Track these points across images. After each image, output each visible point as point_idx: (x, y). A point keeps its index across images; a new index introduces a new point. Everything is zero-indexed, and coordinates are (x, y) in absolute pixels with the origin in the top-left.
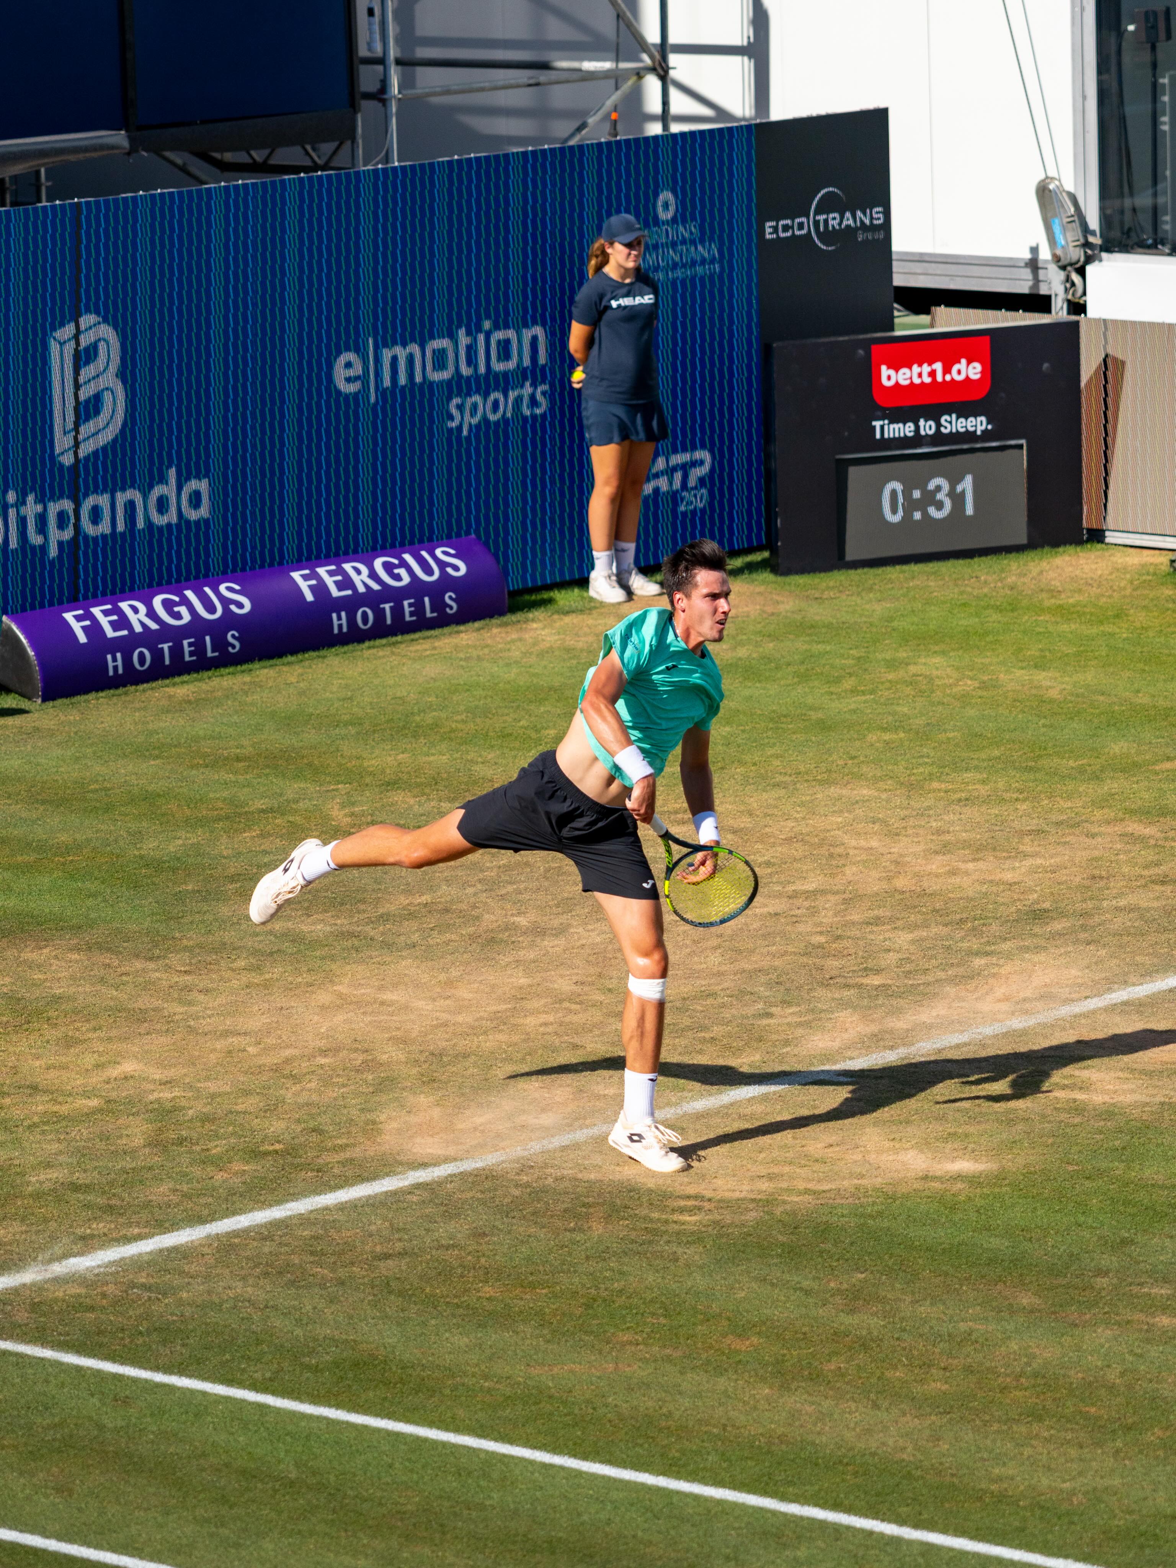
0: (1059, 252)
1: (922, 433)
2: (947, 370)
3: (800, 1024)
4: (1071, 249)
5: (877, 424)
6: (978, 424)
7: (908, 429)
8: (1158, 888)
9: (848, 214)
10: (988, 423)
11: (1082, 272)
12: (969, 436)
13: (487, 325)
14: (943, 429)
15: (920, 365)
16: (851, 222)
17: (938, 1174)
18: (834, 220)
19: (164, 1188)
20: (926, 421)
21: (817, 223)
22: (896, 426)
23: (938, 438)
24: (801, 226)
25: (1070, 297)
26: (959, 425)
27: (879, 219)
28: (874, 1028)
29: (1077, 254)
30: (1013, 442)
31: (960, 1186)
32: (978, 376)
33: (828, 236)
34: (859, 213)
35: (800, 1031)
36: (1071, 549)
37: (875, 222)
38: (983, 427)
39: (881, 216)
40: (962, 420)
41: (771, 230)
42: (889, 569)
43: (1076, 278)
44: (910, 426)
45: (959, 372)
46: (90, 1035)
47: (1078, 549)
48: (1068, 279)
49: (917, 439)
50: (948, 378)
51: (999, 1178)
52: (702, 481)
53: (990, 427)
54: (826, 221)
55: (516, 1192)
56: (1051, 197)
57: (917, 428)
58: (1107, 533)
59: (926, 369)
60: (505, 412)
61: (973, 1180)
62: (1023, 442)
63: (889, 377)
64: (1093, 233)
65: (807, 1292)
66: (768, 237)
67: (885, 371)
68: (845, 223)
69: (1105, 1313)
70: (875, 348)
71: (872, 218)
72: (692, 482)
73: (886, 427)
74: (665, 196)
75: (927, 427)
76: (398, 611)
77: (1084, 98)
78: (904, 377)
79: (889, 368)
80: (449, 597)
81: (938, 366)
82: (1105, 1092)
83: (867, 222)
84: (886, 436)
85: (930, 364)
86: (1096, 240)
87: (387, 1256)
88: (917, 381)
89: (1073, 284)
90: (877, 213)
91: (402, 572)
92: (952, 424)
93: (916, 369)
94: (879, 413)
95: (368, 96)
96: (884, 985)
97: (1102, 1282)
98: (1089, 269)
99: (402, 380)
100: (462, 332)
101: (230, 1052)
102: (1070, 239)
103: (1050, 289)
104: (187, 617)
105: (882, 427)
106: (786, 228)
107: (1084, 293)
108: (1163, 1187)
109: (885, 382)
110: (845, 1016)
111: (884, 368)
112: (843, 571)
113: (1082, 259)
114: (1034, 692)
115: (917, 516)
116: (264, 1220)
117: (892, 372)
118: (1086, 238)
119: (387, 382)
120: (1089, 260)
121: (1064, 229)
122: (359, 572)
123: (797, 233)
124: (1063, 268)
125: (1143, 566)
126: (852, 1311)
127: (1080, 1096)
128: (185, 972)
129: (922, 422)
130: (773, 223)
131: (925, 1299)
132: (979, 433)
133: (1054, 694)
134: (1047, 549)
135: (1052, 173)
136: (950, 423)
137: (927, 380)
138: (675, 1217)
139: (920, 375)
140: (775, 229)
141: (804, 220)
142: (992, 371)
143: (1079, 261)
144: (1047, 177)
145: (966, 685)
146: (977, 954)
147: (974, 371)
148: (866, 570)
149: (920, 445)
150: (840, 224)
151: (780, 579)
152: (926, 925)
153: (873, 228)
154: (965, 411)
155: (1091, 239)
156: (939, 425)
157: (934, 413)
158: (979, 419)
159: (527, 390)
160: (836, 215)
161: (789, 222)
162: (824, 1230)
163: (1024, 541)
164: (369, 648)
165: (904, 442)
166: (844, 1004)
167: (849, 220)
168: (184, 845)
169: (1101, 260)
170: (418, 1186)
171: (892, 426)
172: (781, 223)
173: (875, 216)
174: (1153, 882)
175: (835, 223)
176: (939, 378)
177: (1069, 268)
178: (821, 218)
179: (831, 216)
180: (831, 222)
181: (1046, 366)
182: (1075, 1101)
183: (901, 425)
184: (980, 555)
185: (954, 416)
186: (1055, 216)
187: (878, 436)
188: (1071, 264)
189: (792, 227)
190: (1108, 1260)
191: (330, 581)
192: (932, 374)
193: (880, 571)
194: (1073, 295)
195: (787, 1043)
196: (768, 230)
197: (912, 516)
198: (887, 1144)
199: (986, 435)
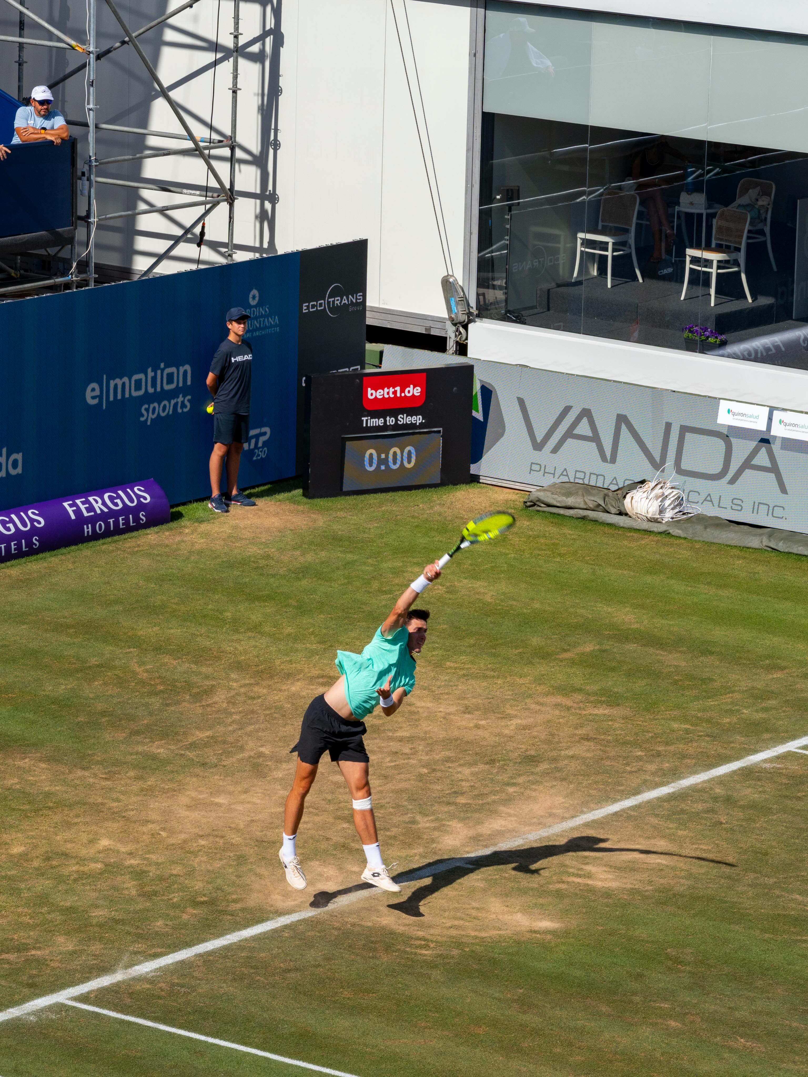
0: (453, 316)
1: (388, 424)
2: (402, 391)
3: (435, 829)
4: (460, 315)
5: (364, 419)
6: (418, 419)
7: (380, 422)
8: (586, 743)
9: (345, 297)
10: (422, 420)
11: (466, 327)
12: (413, 426)
13: (162, 365)
14: (399, 422)
15: (388, 388)
16: (346, 302)
17: (537, 929)
18: (337, 301)
19: (160, 923)
20: (390, 418)
21: (329, 302)
22: (374, 420)
23: (396, 427)
24: (321, 305)
25: (458, 340)
26: (408, 420)
27: (360, 299)
28: (472, 833)
29: (465, 318)
30: (435, 429)
31: (549, 937)
32: (419, 394)
33: (334, 309)
34: (350, 296)
35: (436, 834)
36: (464, 487)
37: (358, 301)
38: (420, 421)
39: (361, 297)
40: (409, 417)
41: (306, 308)
42: (367, 496)
43: (462, 330)
44: (382, 420)
45: (409, 392)
46: (76, 820)
47: (468, 486)
48: (457, 330)
49: (385, 427)
50: (403, 395)
51: (566, 933)
52: (265, 443)
53: (424, 421)
54: (334, 302)
55: (336, 933)
56: (451, 287)
57: (385, 421)
58: (481, 477)
59: (392, 390)
60: (169, 411)
61: (553, 932)
62: (441, 429)
63: (371, 394)
64: (472, 308)
65: (500, 1000)
66: (304, 311)
67: (370, 391)
68: (343, 302)
69: (643, 1018)
70: (363, 381)
71: (357, 299)
72: (260, 444)
73: (369, 421)
74: (255, 292)
75: (391, 421)
76: (116, 523)
77: (471, 233)
78: (379, 394)
79: (372, 389)
80: (142, 515)
81: (398, 389)
82: (601, 880)
83: (354, 301)
84: (369, 425)
85: (394, 388)
86: (474, 311)
87: (289, 971)
88: (386, 396)
89: (460, 333)
90: (359, 296)
91: (118, 501)
92: (404, 419)
93: (386, 390)
94: (366, 413)
95: (81, 218)
96: (467, 804)
97: (637, 999)
98: (470, 326)
99: (119, 397)
100: (150, 370)
101: (153, 834)
102: (460, 310)
103: (446, 334)
104: (13, 530)
105: (367, 421)
106: (313, 306)
107: (467, 339)
108: (648, 942)
109: (370, 397)
110: (455, 824)
111: (369, 389)
112: (343, 497)
113: (466, 321)
114: (477, 596)
115: (383, 467)
116: (219, 946)
117: (373, 392)
118: (469, 309)
119: (111, 398)
120: (470, 321)
121: (457, 304)
122: (97, 502)
123: (319, 309)
124: (455, 325)
125: (507, 501)
126: (525, 1012)
127: (590, 882)
128: (106, 778)
129: (388, 418)
130: (307, 304)
131: (556, 1006)
132: (418, 424)
133: (488, 599)
134: (450, 486)
135: (450, 273)
136: (403, 419)
137: (392, 396)
138: (419, 951)
139: (388, 393)
140: (308, 307)
141: (323, 301)
142: (427, 392)
143: (464, 321)
144: (448, 275)
145: (438, 589)
146: (508, 784)
147: (417, 391)
148: (355, 496)
149: (386, 431)
150: (340, 303)
151: (309, 501)
152: (475, 764)
153: (357, 304)
154: (411, 412)
155: (471, 310)
156: (397, 420)
157: (394, 413)
158: (418, 417)
159: (180, 399)
160: (339, 298)
161: (315, 303)
162: (493, 962)
163: (439, 482)
164: (103, 544)
165: (378, 429)
166: (452, 816)
167: (345, 301)
168: (66, 689)
169: (475, 322)
170: (286, 927)
171: (372, 420)
172: (311, 303)
173: (358, 298)
174: (582, 739)
175: (338, 302)
176: (398, 395)
177: (458, 325)
178: (331, 300)
179: (336, 299)
180: (336, 302)
181: (455, 389)
182: (588, 885)
183: (377, 420)
184: (415, 489)
185: (405, 415)
186: (452, 296)
187: (364, 425)
188: (460, 323)
189: (316, 306)
190: (635, 986)
191: (83, 507)
192: (395, 393)
193: (362, 497)
194: (460, 339)
195: (433, 841)
196: (305, 308)
197: (380, 468)
198: (506, 909)
199: (422, 425)
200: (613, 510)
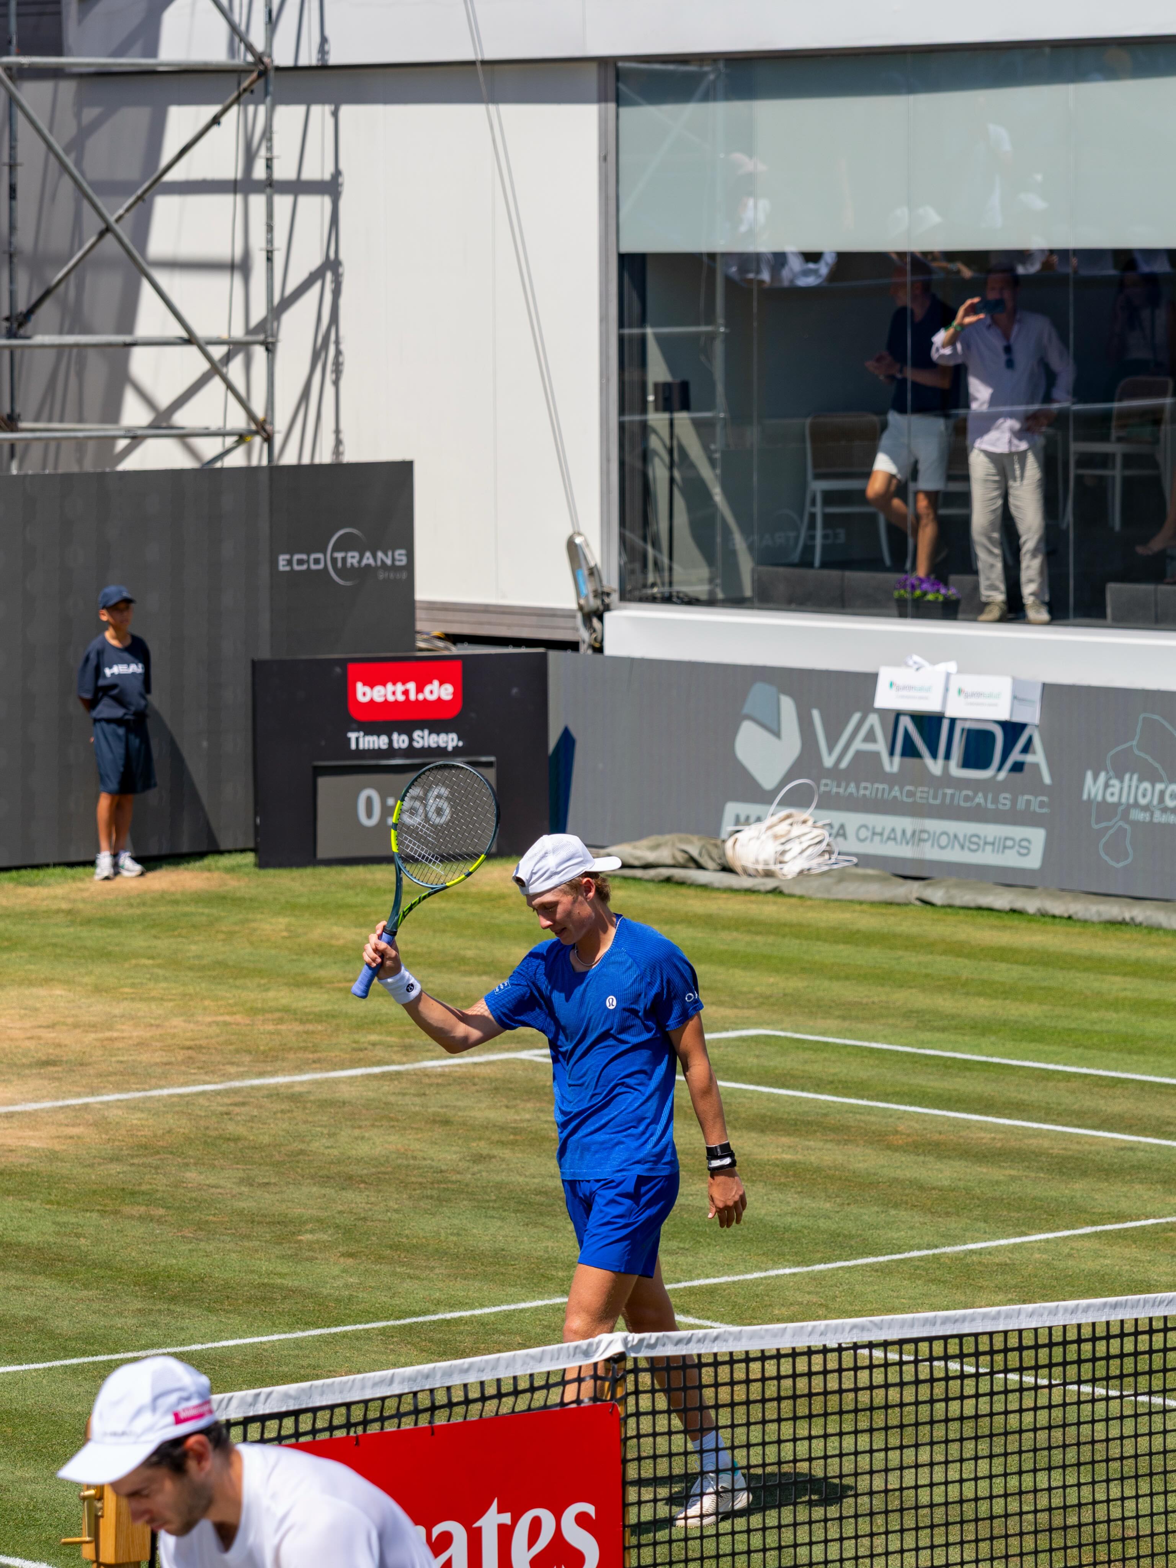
0: (583, 602)
1: (396, 746)
2: (420, 690)
4: (592, 598)
5: (353, 736)
6: (450, 740)
7: (382, 742)
9: (368, 554)
10: (459, 739)
11: (600, 619)
12: (441, 752)
14: (415, 744)
15: (394, 684)
16: (371, 561)
18: (353, 558)
20: (399, 735)
21: (334, 561)
22: (371, 738)
23: (410, 751)
24: (317, 561)
25: (592, 640)
26: (431, 741)
27: (401, 560)
29: (596, 603)
30: (483, 759)
32: (449, 697)
33: (345, 571)
34: (380, 554)
37: (397, 563)
38: (455, 743)
39: (404, 558)
40: (434, 736)
41: (285, 563)
43: (595, 624)
44: (384, 739)
45: (431, 692)
48: (591, 625)
49: (391, 752)
50: (421, 697)
53: (460, 744)
54: (344, 559)
56: (579, 552)
57: (391, 741)
59: (400, 687)
62: (494, 759)
63: (364, 693)
66: (282, 568)
67: (360, 688)
68: (365, 562)
70: (351, 667)
71: (393, 559)
73: (361, 740)
75: (400, 741)
77: (608, 460)
78: (379, 694)
79: (364, 684)
81: (411, 686)
83: (389, 562)
84: (361, 747)
85: (404, 684)
86: (613, 590)
88: (391, 698)
89: (594, 630)
90: (400, 555)
92: (424, 739)
93: (390, 687)
94: (354, 726)
98: (607, 616)
102: (590, 589)
103: (576, 634)
105: (357, 739)
106: (300, 562)
107: (603, 636)
109: (361, 699)
111: (359, 685)
112: (315, 868)
113: (600, 607)
117: (367, 689)
118: (604, 588)
120: (606, 607)
121: (587, 580)
123: (313, 567)
124: (586, 617)
129: (395, 736)
130: (287, 557)
132: (450, 749)
135: (579, 529)
137: (401, 698)
139: (394, 693)
140: (290, 562)
141: (320, 556)
142: (463, 692)
143: (597, 609)
144: (575, 533)
147: (446, 692)
149: (393, 758)
150: (360, 562)
153: (395, 568)
154: (436, 728)
155: (609, 590)
156: (411, 740)
157: (407, 729)
158: (450, 736)
160: (356, 554)
161: (304, 557)
165: (378, 753)
167: (368, 559)
169: (617, 609)
171: (366, 738)
172: (296, 556)
173: (397, 557)
175: (355, 561)
176: (412, 697)
177: (591, 616)
178: (339, 555)
179: (350, 554)
180: (349, 561)
181: (515, 691)
183: (375, 738)
185: (426, 732)
187: (353, 747)
188: (592, 612)
189: (308, 561)
192: (406, 693)
194: (595, 637)
196: (282, 563)
197: (386, 821)
199: (457, 752)
200: (710, 864)
